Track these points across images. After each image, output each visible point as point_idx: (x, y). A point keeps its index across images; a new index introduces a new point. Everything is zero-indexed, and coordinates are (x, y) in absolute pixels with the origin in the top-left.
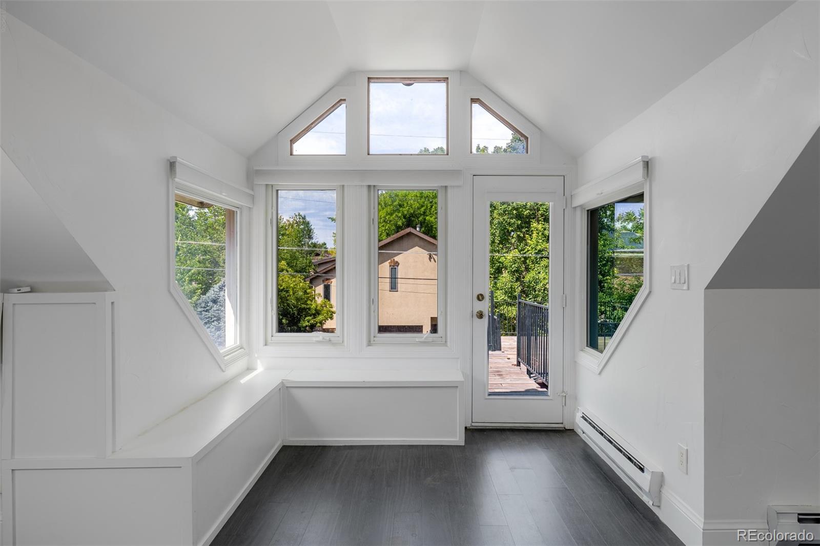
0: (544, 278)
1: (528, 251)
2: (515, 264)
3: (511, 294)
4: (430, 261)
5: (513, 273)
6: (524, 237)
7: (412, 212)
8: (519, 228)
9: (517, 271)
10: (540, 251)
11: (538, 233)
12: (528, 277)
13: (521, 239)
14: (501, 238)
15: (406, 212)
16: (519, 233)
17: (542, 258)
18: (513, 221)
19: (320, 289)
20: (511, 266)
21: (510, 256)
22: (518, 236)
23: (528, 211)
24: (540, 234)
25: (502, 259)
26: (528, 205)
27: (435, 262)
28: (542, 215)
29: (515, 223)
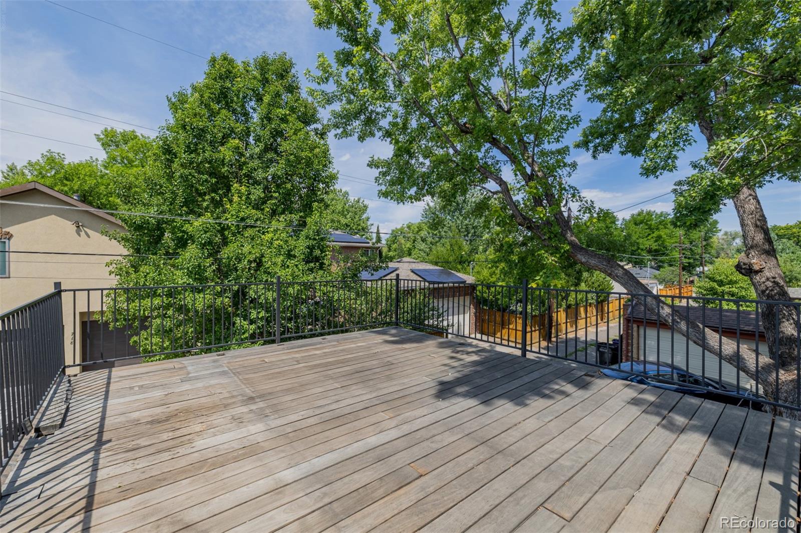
0: (250, 253)
4: (79, 235)
5: (203, 246)
6: (221, 200)
8: (214, 189)
9: (210, 243)
10: (243, 219)
11: (240, 197)
12: (226, 253)
13: (217, 204)
14: (185, 198)
16: (213, 195)
17: (247, 226)
18: (205, 177)
21: (198, 223)
22: (213, 199)
23: (226, 168)
24: (244, 198)
25: (187, 227)
26: (227, 158)
27: (88, 236)
28: (246, 175)
29: (206, 181)
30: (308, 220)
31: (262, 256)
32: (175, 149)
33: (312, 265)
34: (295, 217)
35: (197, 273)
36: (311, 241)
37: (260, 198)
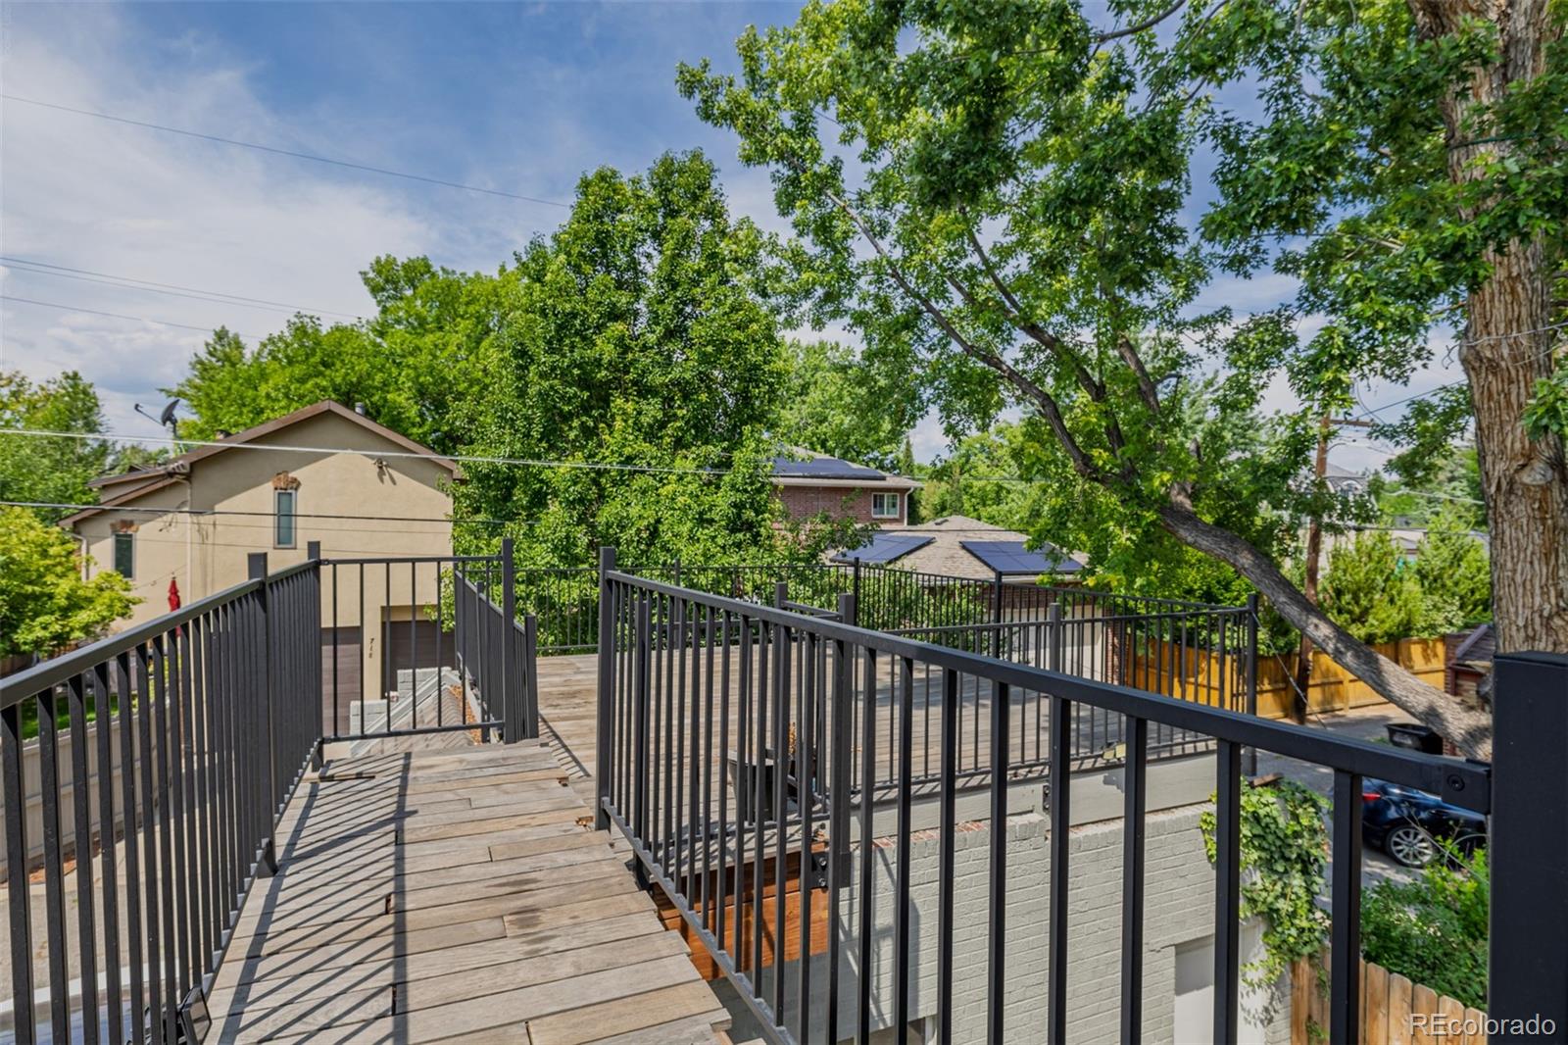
0: (640, 516)
1: (604, 458)
2: (575, 484)
3: (567, 551)
4: (382, 481)
5: (571, 504)
6: (596, 427)
7: (354, 380)
8: (586, 408)
9: (581, 501)
10: (629, 460)
11: (626, 421)
12: (606, 514)
13: (589, 433)
14: (544, 427)
15: (338, 380)
16: (584, 419)
17: (634, 473)
18: (571, 391)
19: (103, 551)
20: (567, 490)
21: (565, 467)
22: (583, 425)
23: (604, 373)
24: (630, 422)
25: (547, 474)
26: (606, 358)
27: (394, 483)
28: (635, 383)
29: (575, 395)
30: (736, 455)
31: (658, 521)
32: (532, 349)
33: (740, 536)
34: (714, 451)
35: (565, 549)
36: (739, 495)
37: (656, 420)
